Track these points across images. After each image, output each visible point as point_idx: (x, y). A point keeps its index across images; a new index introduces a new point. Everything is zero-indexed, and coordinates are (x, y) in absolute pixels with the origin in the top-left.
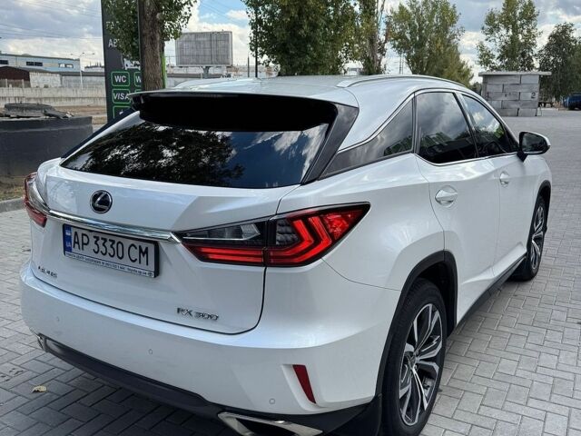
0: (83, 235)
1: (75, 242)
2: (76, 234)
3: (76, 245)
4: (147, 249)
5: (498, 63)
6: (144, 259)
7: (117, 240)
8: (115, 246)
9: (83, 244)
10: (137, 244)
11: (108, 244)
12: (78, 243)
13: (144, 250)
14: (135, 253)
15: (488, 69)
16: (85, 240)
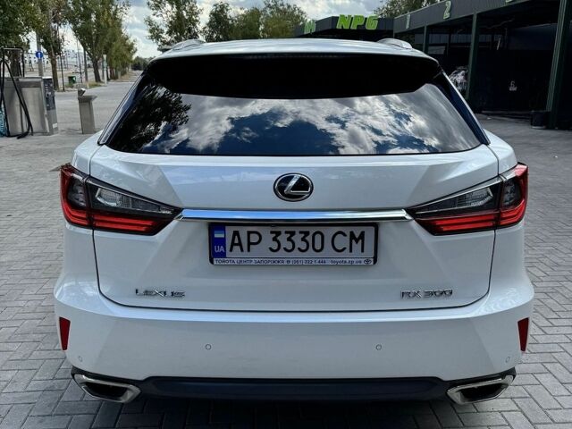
0: (249, 233)
1: (233, 244)
2: (236, 233)
3: (237, 248)
4: (362, 234)
5: (168, 38)
6: (356, 247)
7: (312, 230)
8: (309, 238)
9: (250, 244)
10: (347, 230)
11: (297, 238)
12: (240, 244)
13: (357, 235)
14: (342, 242)
15: (159, 43)
16: (254, 238)
